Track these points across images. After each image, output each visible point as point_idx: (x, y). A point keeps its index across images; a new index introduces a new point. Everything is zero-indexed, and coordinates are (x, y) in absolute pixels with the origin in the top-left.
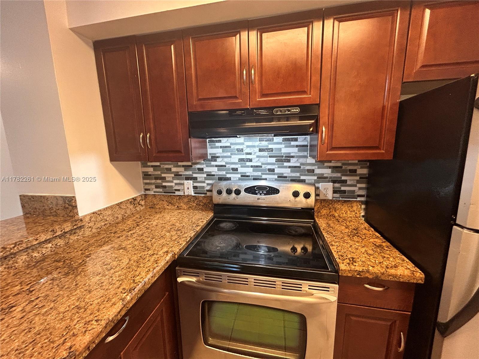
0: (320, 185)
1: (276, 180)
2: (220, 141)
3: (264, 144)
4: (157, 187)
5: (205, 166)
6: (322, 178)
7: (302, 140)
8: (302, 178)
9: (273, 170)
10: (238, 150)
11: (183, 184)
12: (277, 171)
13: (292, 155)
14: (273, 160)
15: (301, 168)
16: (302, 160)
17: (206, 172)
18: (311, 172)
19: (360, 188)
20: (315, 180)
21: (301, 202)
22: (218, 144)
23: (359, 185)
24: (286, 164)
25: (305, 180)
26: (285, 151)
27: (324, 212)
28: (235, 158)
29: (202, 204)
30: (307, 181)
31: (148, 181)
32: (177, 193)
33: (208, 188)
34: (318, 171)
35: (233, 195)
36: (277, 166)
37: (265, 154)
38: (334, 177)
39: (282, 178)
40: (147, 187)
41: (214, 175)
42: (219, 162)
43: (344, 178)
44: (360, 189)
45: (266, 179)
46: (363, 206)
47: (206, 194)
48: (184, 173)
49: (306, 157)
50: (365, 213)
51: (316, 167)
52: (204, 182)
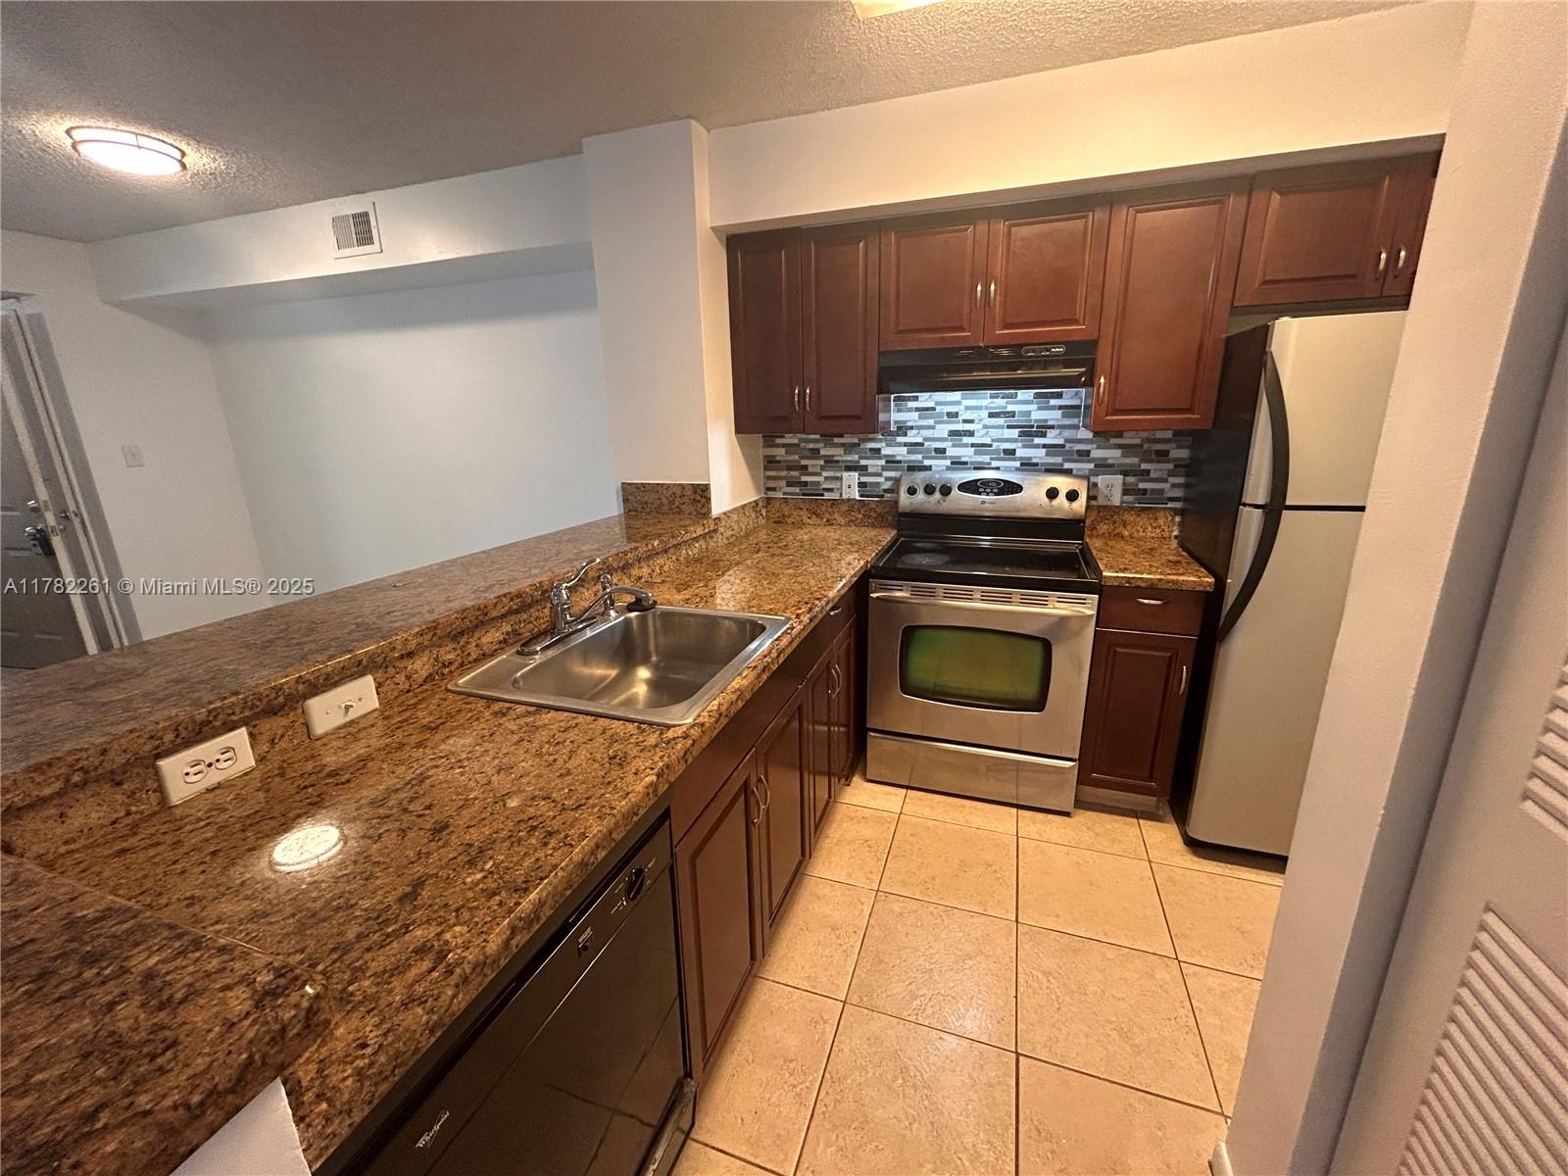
0: (1100, 479)
1: (1017, 469)
2: (916, 399)
3: (1000, 402)
4: (789, 484)
5: (884, 444)
6: (1103, 466)
7: (1069, 397)
8: (1067, 466)
9: (1013, 452)
10: (949, 414)
11: (840, 479)
12: (1020, 453)
13: (1050, 423)
14: (1015, 433)
15: (1067, 448)
16: (1068, 434)
17: (886, 456)
18: (1084, 455)
19: (1174, 486)
20: (1090, 470)
21: (1060, 509)
22: (911, 404)
23: (1172, 480)
24: (1037, 440)
25: (1072, 469)
26: (1038, 415)
27: (1103, 528)
28: (942, 430)
29: (873, 514)
30: (1074, 472)
31: (773, 473)
32: (828, 496)
33: (887, 485)
34: (1096, 454)
35: (937, 495)
36: (1020, 445)
37: (1001, 421)
38: (1127, 465)
39: (1028, 465)
40: (771, 484)
41: (900, 462)
42: (912, 437)
43: (1144, 466)
44: (1172, 487)
45: (998, 468)
46: (1178, 519)
47: (883, 496)
48: (844, 458)
49: (1076, 427)
50: (1180, 532)
51: (1095, 446)
52: (880, 475)
